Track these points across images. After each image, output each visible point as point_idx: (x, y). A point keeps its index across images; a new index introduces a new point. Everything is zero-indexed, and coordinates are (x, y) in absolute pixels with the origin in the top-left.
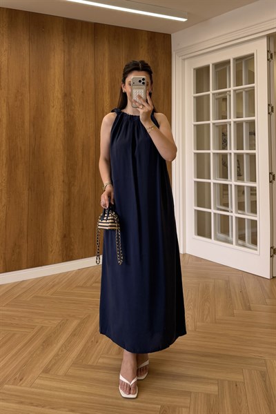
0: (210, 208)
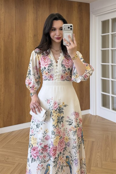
0: (109, 93)
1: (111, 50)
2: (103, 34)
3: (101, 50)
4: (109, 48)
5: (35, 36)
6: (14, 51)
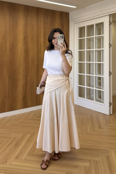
1: (86, 51)
2: (80, 38)
3: (78, 51)
4: (85, 49)
5: (25, 38)
6: (8, 51)
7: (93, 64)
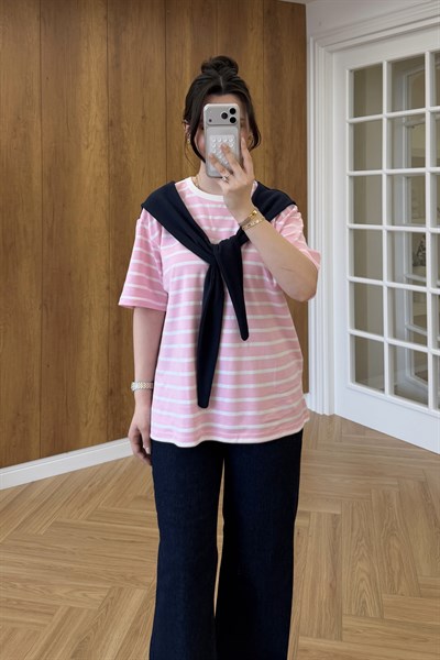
0: (382, 334)
1: (389, 176)
3: (350, 177)
4: (381, 168)
7: (424, 235)
